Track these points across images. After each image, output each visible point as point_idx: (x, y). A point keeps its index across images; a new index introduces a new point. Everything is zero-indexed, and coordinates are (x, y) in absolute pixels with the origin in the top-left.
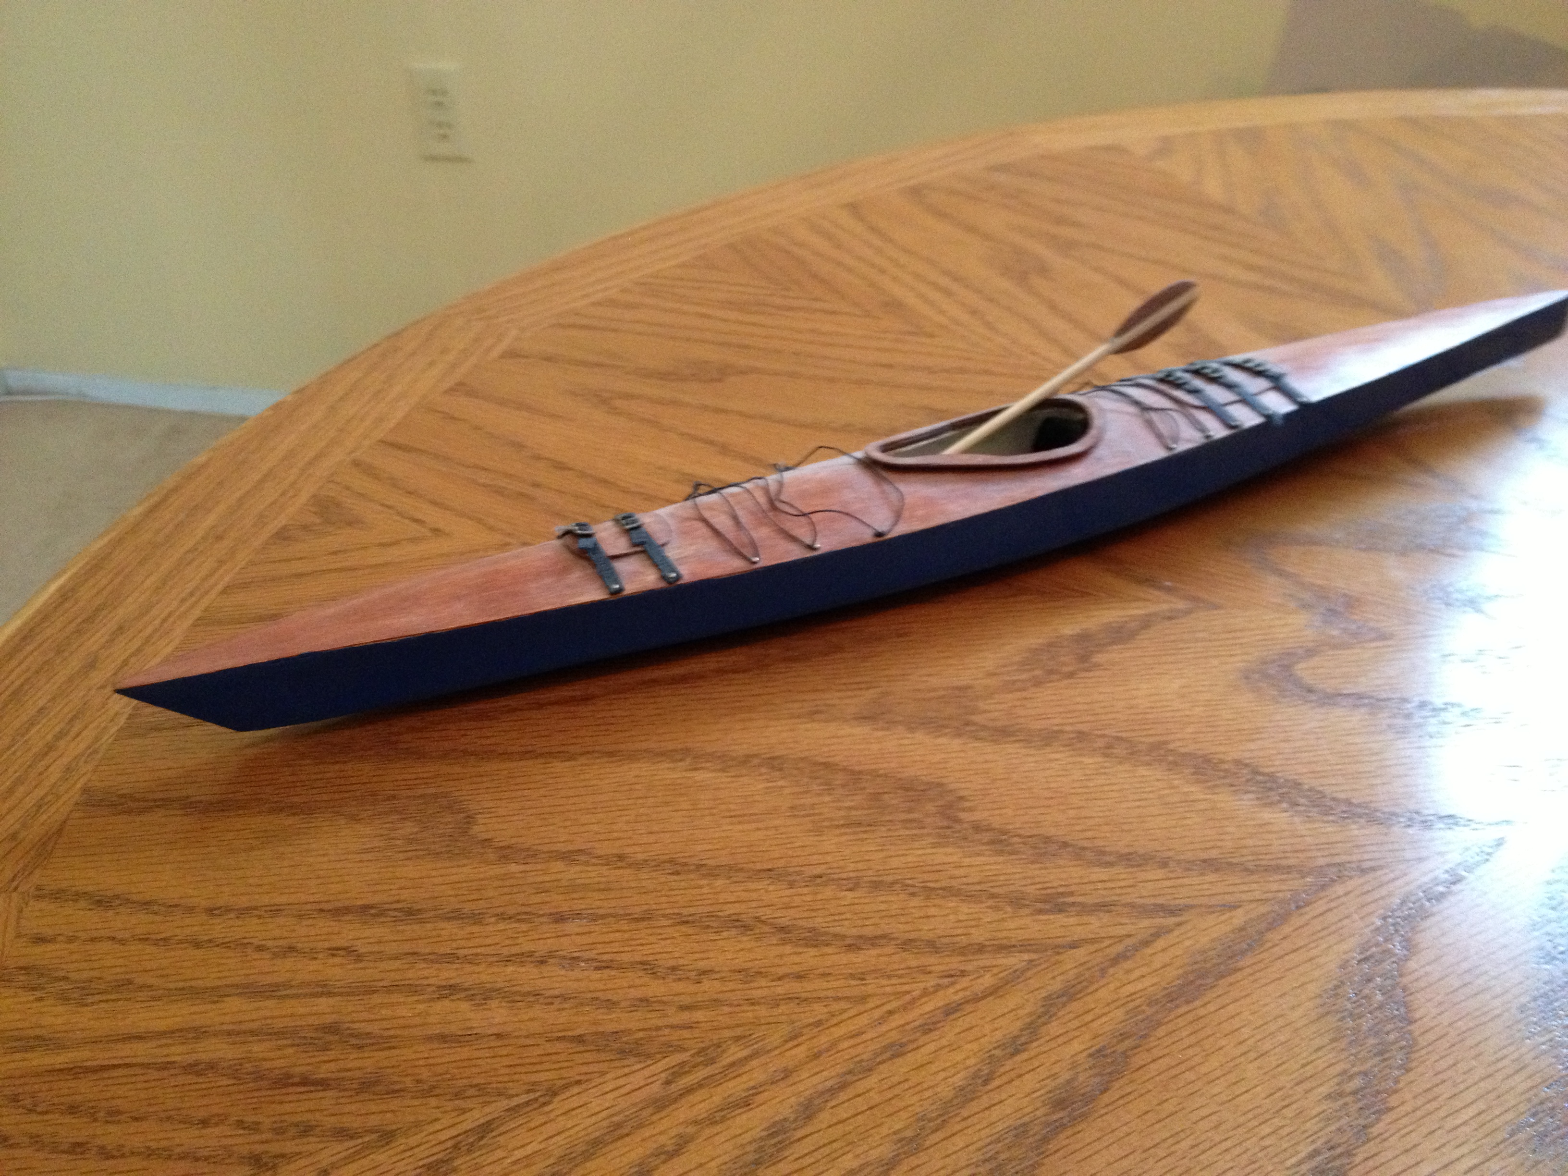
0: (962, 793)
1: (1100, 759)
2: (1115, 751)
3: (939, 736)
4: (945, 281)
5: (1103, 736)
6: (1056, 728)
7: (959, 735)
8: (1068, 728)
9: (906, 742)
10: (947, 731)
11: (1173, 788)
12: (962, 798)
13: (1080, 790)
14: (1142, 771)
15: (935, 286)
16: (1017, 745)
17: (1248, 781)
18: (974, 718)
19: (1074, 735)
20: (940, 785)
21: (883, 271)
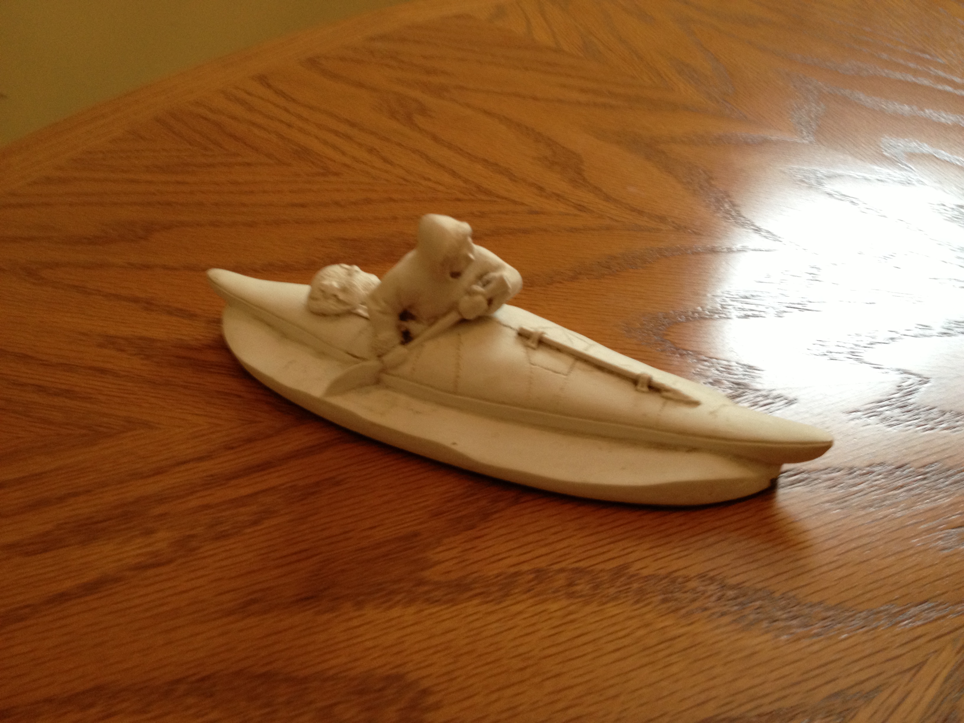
0: (426, 684)
1: (564, 602)
2: (578, 588)
3: (390, 608)
4: (344, 128)
5: (562, 570)
6: (513, 570)
7: (411, 602)
8: (525, 567)
9: (355, 623)
10: (399, 597)
11: (647, 625)
12: (425, 692)
13: (554, 650)
14: (611, 609)
15: (336, 133)
16: (476, 601)
17: (719, 599)
18: (427, 574)
19: (531, 576)
20: (399, 677)
21: (289, 126)
